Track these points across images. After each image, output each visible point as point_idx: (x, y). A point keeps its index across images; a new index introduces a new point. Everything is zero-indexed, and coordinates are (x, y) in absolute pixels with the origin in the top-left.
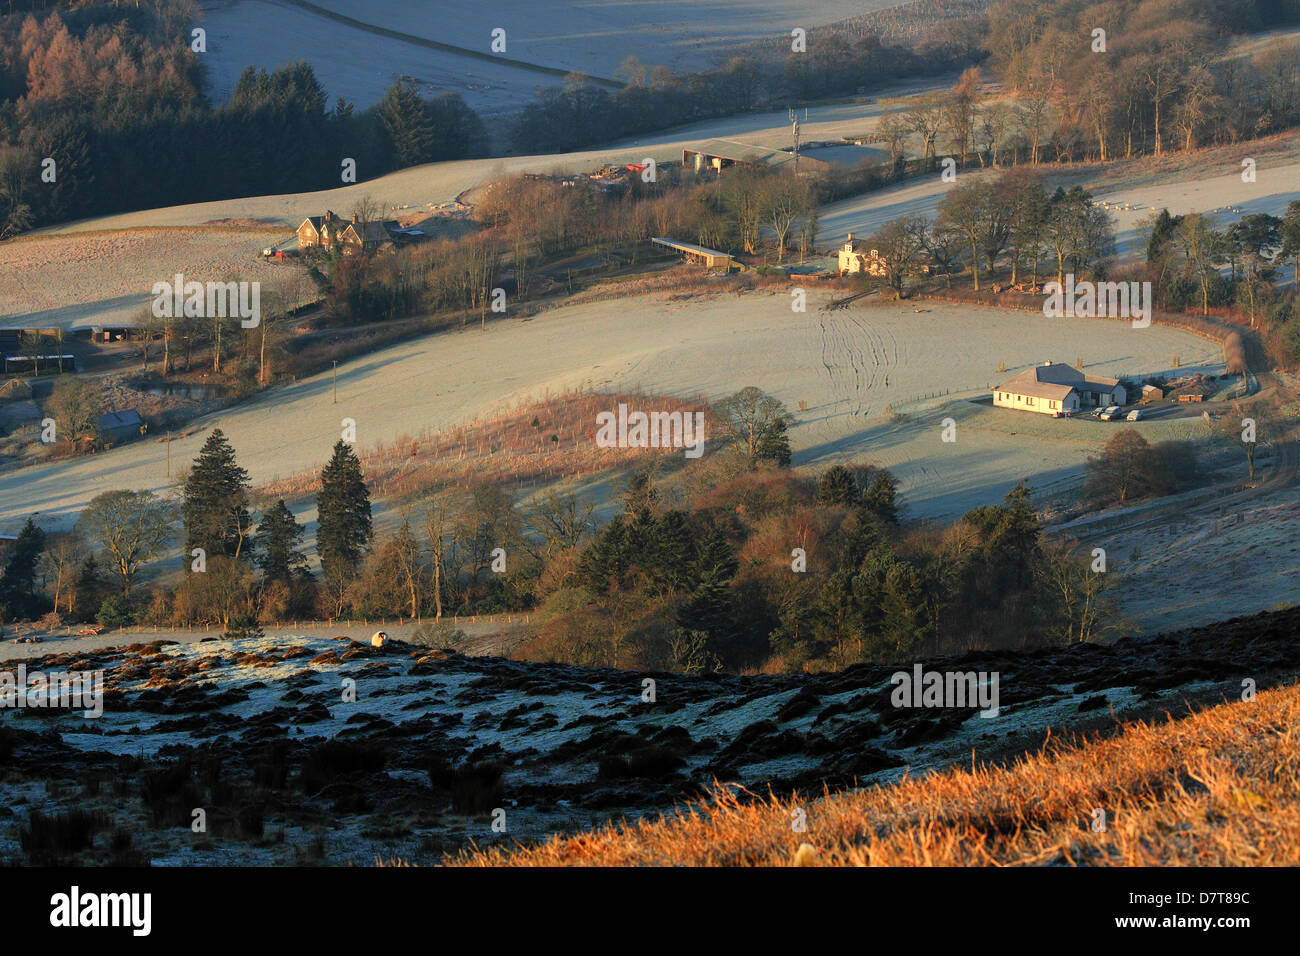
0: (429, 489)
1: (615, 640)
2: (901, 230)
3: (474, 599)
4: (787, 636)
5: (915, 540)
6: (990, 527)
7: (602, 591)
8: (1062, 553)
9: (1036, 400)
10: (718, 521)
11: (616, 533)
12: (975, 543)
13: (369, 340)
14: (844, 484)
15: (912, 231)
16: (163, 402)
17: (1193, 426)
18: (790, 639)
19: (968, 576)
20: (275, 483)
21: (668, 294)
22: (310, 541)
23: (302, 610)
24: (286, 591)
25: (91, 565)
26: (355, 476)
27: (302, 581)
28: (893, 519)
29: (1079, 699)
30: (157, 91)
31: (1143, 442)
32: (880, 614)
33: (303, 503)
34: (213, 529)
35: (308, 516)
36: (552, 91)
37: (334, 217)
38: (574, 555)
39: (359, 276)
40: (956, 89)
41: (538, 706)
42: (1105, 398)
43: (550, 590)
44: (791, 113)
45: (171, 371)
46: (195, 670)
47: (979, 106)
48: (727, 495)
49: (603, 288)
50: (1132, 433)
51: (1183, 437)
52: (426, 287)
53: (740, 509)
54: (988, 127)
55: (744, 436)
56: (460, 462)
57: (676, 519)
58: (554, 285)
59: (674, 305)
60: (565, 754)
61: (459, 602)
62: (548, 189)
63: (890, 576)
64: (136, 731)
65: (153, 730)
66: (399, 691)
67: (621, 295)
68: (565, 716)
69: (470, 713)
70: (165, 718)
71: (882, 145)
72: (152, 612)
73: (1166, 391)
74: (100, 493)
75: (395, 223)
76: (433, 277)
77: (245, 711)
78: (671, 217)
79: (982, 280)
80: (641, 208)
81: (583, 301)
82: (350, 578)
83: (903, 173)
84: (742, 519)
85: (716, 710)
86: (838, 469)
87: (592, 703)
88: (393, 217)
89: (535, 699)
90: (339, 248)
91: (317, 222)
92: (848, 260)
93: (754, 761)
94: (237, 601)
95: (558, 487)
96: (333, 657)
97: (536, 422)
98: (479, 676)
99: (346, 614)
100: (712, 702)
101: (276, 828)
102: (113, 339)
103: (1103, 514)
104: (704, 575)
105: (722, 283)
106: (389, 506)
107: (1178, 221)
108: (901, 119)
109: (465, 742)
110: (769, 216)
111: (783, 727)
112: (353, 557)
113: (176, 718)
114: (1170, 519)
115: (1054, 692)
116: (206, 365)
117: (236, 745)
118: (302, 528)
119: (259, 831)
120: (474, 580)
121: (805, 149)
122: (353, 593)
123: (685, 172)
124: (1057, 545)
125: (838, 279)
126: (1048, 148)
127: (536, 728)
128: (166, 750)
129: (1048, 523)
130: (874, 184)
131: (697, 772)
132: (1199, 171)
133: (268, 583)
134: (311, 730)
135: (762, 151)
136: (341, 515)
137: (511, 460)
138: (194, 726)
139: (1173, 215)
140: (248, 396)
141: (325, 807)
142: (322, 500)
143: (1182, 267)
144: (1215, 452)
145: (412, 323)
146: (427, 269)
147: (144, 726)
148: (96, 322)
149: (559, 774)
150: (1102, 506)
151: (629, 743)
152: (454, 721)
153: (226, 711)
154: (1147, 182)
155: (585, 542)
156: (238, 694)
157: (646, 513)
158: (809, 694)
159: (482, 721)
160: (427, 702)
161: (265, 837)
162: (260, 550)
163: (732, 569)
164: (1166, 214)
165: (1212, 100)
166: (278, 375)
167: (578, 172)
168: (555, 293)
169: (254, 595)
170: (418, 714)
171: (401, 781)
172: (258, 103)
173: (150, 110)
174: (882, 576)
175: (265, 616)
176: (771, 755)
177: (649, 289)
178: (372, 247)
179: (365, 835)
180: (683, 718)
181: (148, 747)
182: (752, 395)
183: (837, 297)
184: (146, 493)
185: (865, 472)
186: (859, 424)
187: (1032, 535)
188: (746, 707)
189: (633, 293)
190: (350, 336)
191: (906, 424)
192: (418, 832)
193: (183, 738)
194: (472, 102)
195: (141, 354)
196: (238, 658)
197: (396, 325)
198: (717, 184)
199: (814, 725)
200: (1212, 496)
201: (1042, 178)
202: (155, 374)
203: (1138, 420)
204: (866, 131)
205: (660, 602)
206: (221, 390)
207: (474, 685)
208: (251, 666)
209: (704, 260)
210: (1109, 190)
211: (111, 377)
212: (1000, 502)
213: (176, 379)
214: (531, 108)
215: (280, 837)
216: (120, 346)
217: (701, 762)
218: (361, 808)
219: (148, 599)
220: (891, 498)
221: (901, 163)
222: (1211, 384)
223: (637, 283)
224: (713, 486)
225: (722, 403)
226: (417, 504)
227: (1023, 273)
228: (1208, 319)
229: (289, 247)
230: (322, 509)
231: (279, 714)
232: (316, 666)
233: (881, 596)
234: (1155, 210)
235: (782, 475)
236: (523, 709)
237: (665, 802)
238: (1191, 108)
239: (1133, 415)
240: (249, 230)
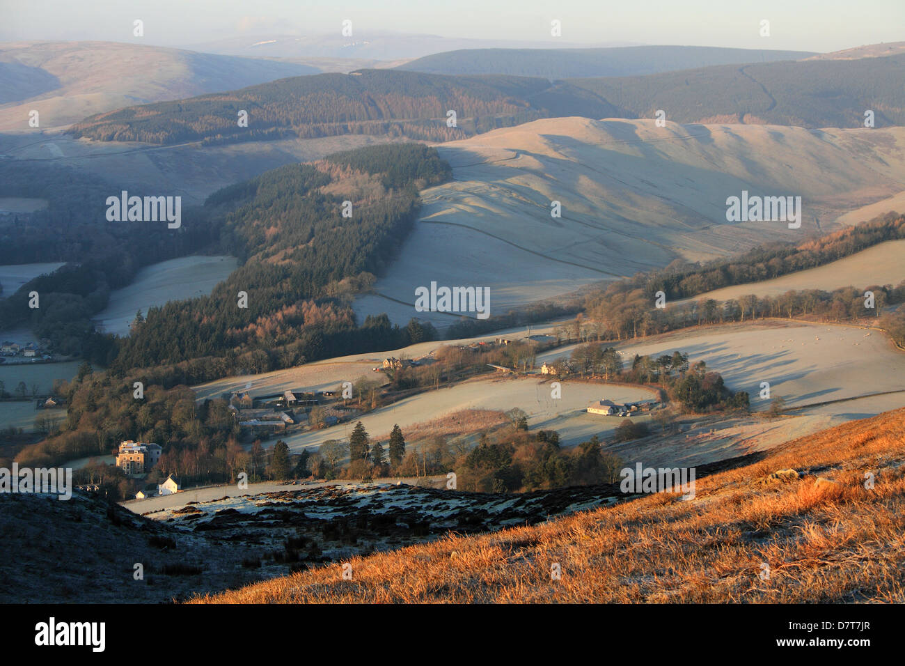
0: (423, 438)
1: (476, 482)
2: (560, 361)
3: (435, 470)
4: (527, 481)
5: (564, 452)
6: (587, 448)
7: (472, 468)
8: (608, 455)
9: (600, 410)
10: (506, 447)
11: (476, 451)
12: (582, 453)
13: (403, 394)
14: (543, 436)
15: (563, 361)
16: (344, 413)
17: (646, 417)
18: (528, 482)
19: (580, 462)
20: (377, 437)
21: (492, 380)
22: (387, 454)
23: (385, 474)
24: (380, 469)
25: (323, 462)
26: (400, 434)
27: (385, 466)
28: (558, 446)
29: (600, 500)
30: (342, 322)
31: (631, 423)
32: (554, 474)
33: (386, 442)
34: (358, 451)
35: (386, 447)
36: (458, 321)
37: (394, 359)
38: (464, 458)
39: (401, 376)
40: (576, 319)
41: (445, 503)
42: (620, 410)
43: (458, 468)
44: (527, 327)
45: (346, 404)
46: (346, 493)
47: (583, 324)
48: (509, 439)
49: (472, 379)
50: (629, 420)
51: (643, 421)
52: (421, 379)
53: (513, 443)
54: (585, 330)
55: (514, 422)
56: (431, 430)
57: (494, 447)
58: (459, 378)
59: (494, 383)
60: (451, 518)
61: (431, 471)
62: (457, 350)
63: (557, 463)
64: (327, 512)
65: (332, 511)
66: (405, 499)
67: (478, 381)
68: (452, 506)
69: (425, 505)
70: (336, 508)
71: (554, 336)
72: (341, 475)
73: (638, 407)
74: (325, 440)
75: (412, 360)
76: (423, 376)
77: (359, 505)
78: (492, 358)
79: (584, 375)
80: (484, 355)
81: (467, 382)
82: (399, 465)
83: (560, 344)
84: (514, 446)
85: (495, 504)
86: (541, 431)
87: (460, 502)
88: (411, 358)
89: (444, 501)
90: (395, 368)
91: (389, 360)
92: (544, 370)
93: (505, 519)
94: (366, 472)
95: (459, 437)
96: (386, 489)
97: (453, 418)
98: (428, 495)
99: (398, 475)
100: (495, 502)
101: (361, 541)
102: (329, 395)
103: (620, 444)
104: (502, 463)
105: (507, 377)
106: (410, 443)
107: (641, 357)
108: (560, 328)
109: (423, 514)
110: (521, 357)
111: (514, 509)
112: (400, 459)
113: (339, 508)
114: (640, 445)
115: (593, 498)
116: (357, 402)
117: (356, 516)
118: (385, 450)
119: (356, 541)
120: (435, 465)
121: (531, 337)
122: (400, 469)
123: (496, 344)
124: (607, 453)
125: (541, 375)
126: (604, 336)
127: (444, 510)
128: (335, 517)
129: (604, 447)
130: (552, 347)
131: (487, 523)
132: (648, 343)
133: (375, 466)
134: (378, 511)
135: (519, 338)
136: (396, 446)
137: (446, 429)
138: (343, 510)
139: (640, 356)
140: (369, 411)
141: (377, 534)
142: (391, 441)
143: (643, 371)
144: (653, 425)
145: (416, 390)
146: (421, 373)
147: (329, 510)
148: (324, 390)
149: (447, 524)
150: (620, 442)
151: (469, 514)
152: (420, 508)
153: (353, 506)
154: (632, 346)
155: (468, 454)
156: (357, 501)
157: (485, 445)
158: (523, 499)
159: (428, 508)
160: (413, 502)
161: (357, 544)
162: (372, 457)
163: (510, 461)
164: (637, 355)
165: (651, 322)
166: (377, 405)
167: (465, 344)
168: (459, 380)
169: (371, 470)
170: (410, 506)
171: (400, 527)
172: (371, 325)
173: (340, 327)
174: (554, 463)
175: (374, 476)
176: (509, 518)
177: (486, 379)
178: (405, 367)
179: (387, 543)
180: (486, 507)
181: (330, 517)
182: (516, 410)
183: (541, 381)
184: (338, 440)
185: (550, 432)
186: (548, 418)
187: (598, 450)
188: (504, 503)
189: (482, 380)
190: (398, 394)
191: (562, 418)
192: (403, 542)
193: (340, 514)
194: (434, 324)
195: (337, 399)
196: (358, 490)
197: (412, 390)
198: (506, 348)
199: (524, 508)
200: (652, 439)
201: (602, 345)
202: (342, 405)
203: (631, 416)
204: (550, 332)
205: (490, 470)
206: (361, 410)
207: (426, 497)
208: (362, 492)
209: (502, 370)
210: (620, 349)
211: (328, 406)
212: (589, 441)
213: (348, 406)
214: (451, 326)
215: (362, 544)
216: (332, 397)
217: (489, 520)
218: (387, 534)
219: (340, 472)
220: (557, 439)
221: (560, 341)
222: (652, 405)
223: (483, 377)
224: (505, 437)
225: (507, 412)
226: (419, 442)
227: (596, 373)
228: (650, 386)
229: (381, 367)
230: (390, 444)
231: (369, 506)
232: (380, 492)
233: (555, 469)
234: (635, 354)
235: (526, 433)
236: (440, 504)
237: (477, 532)
238: (645, 325)
239: (629, 415)
240: (368, 363)
